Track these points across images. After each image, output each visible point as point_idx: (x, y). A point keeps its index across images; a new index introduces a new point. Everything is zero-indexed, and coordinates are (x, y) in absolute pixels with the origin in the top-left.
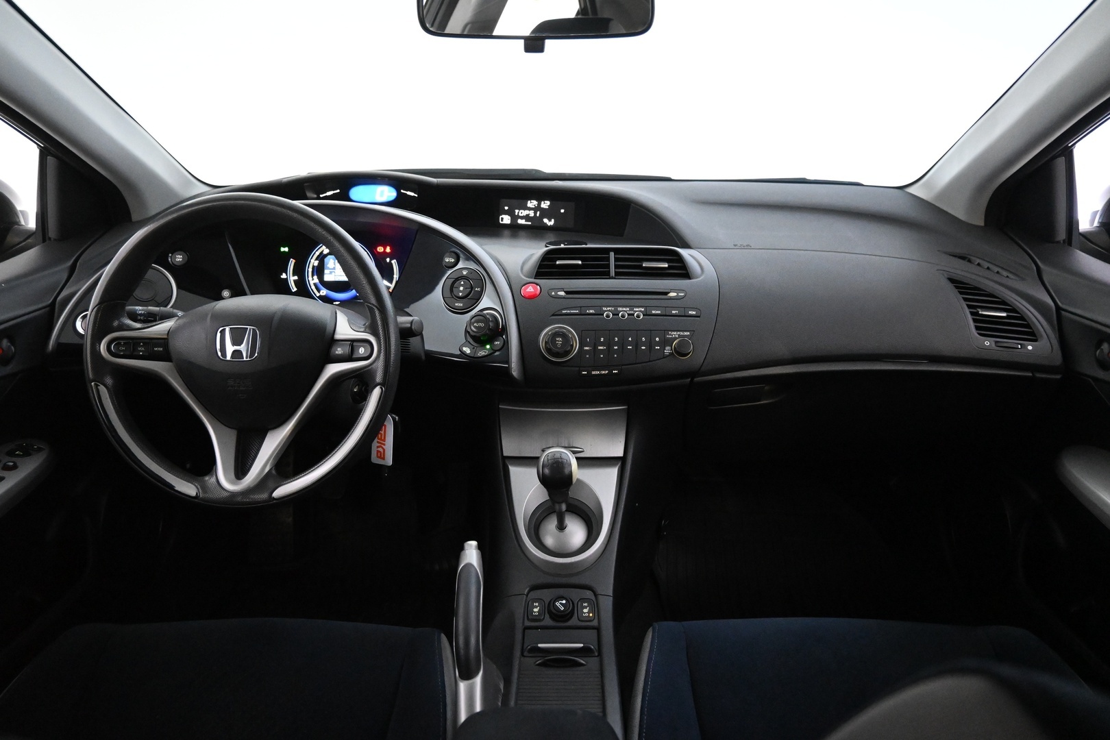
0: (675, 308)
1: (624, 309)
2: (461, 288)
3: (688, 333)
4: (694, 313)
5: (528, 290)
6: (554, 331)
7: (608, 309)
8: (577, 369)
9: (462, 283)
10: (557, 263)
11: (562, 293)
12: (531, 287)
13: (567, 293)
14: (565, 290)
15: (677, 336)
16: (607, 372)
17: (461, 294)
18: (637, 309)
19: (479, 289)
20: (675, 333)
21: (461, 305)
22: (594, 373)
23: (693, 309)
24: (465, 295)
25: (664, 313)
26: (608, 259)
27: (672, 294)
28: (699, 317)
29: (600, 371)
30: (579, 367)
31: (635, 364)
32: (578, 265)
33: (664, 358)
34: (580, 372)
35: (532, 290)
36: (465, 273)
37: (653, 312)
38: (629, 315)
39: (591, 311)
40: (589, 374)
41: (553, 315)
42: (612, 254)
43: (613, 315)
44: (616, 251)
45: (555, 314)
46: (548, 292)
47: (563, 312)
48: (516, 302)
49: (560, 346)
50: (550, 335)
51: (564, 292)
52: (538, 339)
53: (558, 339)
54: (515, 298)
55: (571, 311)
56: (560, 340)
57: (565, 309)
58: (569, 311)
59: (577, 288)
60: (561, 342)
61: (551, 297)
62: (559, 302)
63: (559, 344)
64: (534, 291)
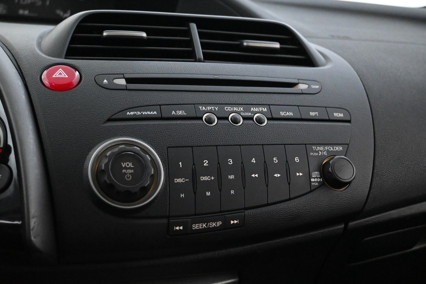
0: (314, 107)
1: (235, 109)
3: (341, 148)
4: (341, 115)
5: (56, 75)
6: (116, 150)
7: (209, 108)
8: (165, 221)
10: (105, 34)
11: (122, 82)
12: (60, 71)
13: (129, 81)
14: (127, 76)
15: (325, 153)
16: (219, 223)
18: (257, 110)
20: (322, 148)
22: (196, 227)
23: (339, 109)
25: (298, 116)
26: (188, 33)
27: (302, 87)
28: (349, 121)
29: (207, 222)
30: (168, 217)
31: (268, 205)
32: (141, 38)
33: (311, 191)
34: (169, 226)
35: (64, 75)
37: (282, 114)
38: (244, 118)
39: (180, 113)
40: (188, 231)
41: (109, 120)
42: (194, 27)
43: (219, 118)
44: (200, 23)
45: (113, 117)
46: (94, 80)
47: (127, 114)
48: (32, 98)
49: (129, 178)
50: (106, 156)
51: (124, 79)
52: (85, 167)
53: (125, 163)
54: (31, 91)
55: (143, 112)
56: (131, 166)
57: (131, 108)
58: (140, 113)
59: (146, 74)
60: (132, 170)
61: (101, 88)
62: (118, 97)
63: (128, 173)
64: (67, 76)
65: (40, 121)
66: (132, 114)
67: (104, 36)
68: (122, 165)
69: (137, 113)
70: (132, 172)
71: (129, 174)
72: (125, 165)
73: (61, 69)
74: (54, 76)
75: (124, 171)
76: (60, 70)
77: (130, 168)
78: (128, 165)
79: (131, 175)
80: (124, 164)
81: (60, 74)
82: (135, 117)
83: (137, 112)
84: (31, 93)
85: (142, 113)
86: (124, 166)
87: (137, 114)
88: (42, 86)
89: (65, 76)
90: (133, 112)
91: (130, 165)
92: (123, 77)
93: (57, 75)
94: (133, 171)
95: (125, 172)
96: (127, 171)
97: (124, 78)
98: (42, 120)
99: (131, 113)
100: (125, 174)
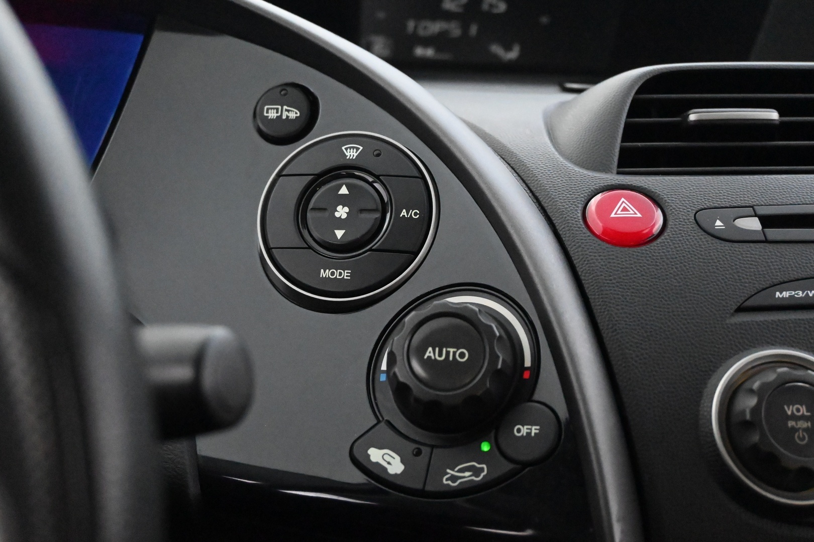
2: (342, 212)
5: (617, 213)
6: (771, 377)
9: (344, 191)
10: (692, 117)
13: (768, 221)
14: (763, 211)
17: (339, 233)
19: (414, 214)
21: (346, 274)
24: (357, 234)
32: (770, 124)
36: (351, 153)
41: (740, 309)
45: (749, 303)
46: (694, 221)
47: (777, 296)
48: (575, 262)
49: (803, 439)
50: (751, 391)
51: (757, 219)
52: (701, 413)
53: (791, 407)
54: (570, 247)
55: (809, 292)
56: (806, 413)
57: (781, 283)
58: (803, 294)
59: (800, 204)
60: (807, 422)
61: (712, 240)
62: (751, 257)
63: (799, 428)
64: (639, 215)
65: (599, 311)
66: (787, 296)
67: (691, 121)
68: (786, 412)
69: (797, 294)
70: (808, 426)
71: (802, 431)
72: (792, 411)
73: (623, 199)
74: (613, 215)
75: (791, 424)
76: (623, 202)
77: (803, 417)
78: (798, 410)
79: (807, 433)
80: (789, 409)
81: (625, 209)
82: (792, 302)
83: (796, 292)
84: (571, 253)
85: (807, 293)
86: (789, 413)
87: (796, 296)
88: (592, 236)
89: (636, 214)
90: (788, 292)
91: (803, 410)
92: (753, 214)
93: (619, 212)
94: (809, 424)
95: (793, 427)
96: (797, 424)
97: (756, 215)
98: (603, 310)
99: (784, 293)
100: (794, 430)
